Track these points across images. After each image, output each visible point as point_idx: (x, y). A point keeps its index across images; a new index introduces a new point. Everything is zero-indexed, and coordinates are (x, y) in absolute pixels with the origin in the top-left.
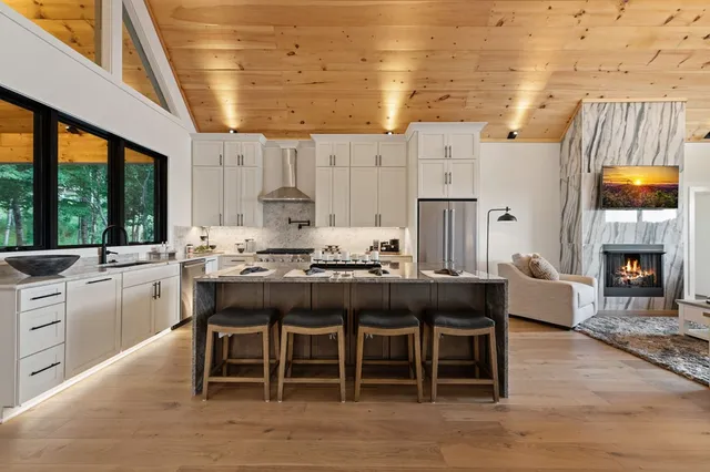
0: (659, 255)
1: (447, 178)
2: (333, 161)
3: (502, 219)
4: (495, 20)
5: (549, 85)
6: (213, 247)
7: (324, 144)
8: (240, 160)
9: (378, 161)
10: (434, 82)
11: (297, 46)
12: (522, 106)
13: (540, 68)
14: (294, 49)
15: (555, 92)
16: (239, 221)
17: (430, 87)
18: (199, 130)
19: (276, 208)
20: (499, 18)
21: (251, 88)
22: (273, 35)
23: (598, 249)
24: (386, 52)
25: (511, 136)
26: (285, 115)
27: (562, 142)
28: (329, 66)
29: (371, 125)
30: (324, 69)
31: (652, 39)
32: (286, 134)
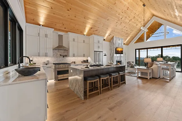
0: (121, 61)
1: (99, 47)
2: (74, 40)
3: (104, 55)
4: (107, 19)
5: (111, 32)
6: (35, 63)
7: (71, 35)
8: (46, 36)
9: (84, 41)
10: (96, 27)
11: (70, 9)
12: (107, 35)
13: (111, 29)
14: (70, 10)
15: (111, 34)
16: (46, 55)
17: (95, 28)
18: (27, 22)
19: (56, 51)
20: (108, 19)
21: (53, 15)
22: (65, 4)
23: (116, 61)
24: (89, 18)
25: (104, 40)
26: (61, 25)
27: (110, 42)
28: (76, 16)
29: (81, 33)
30: (75, 17)
31: (122, 29)
32: (59, 30)
